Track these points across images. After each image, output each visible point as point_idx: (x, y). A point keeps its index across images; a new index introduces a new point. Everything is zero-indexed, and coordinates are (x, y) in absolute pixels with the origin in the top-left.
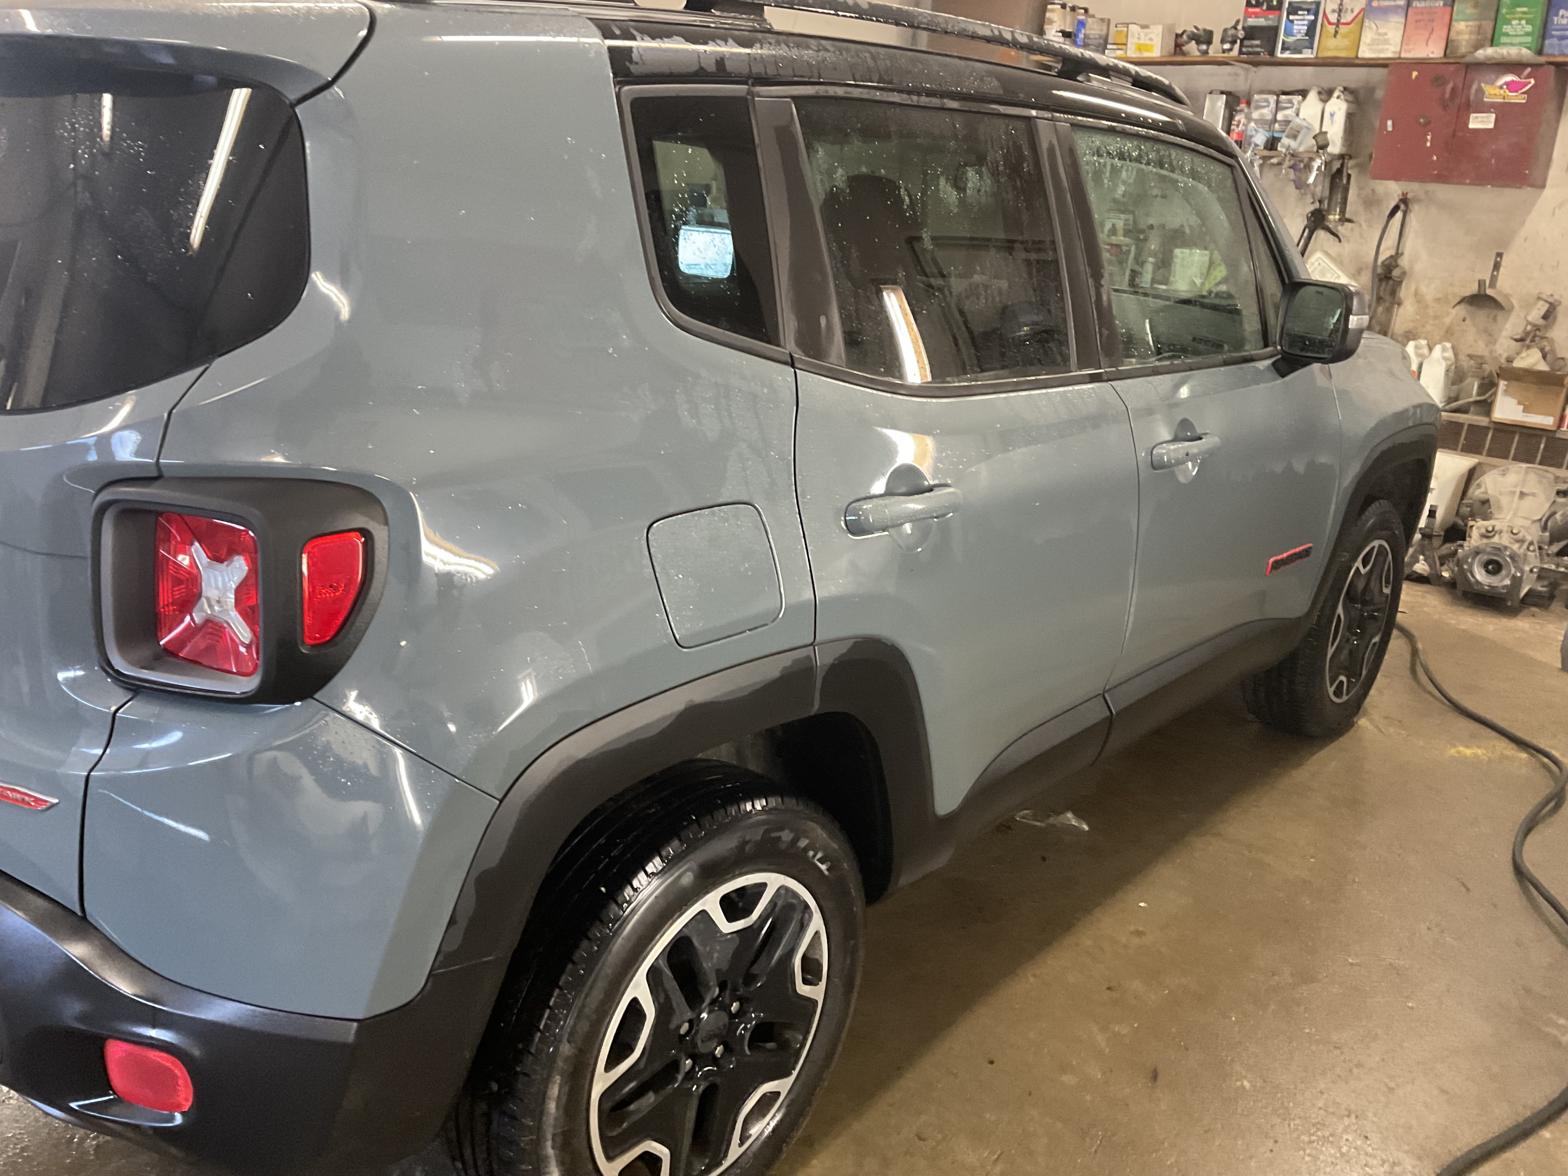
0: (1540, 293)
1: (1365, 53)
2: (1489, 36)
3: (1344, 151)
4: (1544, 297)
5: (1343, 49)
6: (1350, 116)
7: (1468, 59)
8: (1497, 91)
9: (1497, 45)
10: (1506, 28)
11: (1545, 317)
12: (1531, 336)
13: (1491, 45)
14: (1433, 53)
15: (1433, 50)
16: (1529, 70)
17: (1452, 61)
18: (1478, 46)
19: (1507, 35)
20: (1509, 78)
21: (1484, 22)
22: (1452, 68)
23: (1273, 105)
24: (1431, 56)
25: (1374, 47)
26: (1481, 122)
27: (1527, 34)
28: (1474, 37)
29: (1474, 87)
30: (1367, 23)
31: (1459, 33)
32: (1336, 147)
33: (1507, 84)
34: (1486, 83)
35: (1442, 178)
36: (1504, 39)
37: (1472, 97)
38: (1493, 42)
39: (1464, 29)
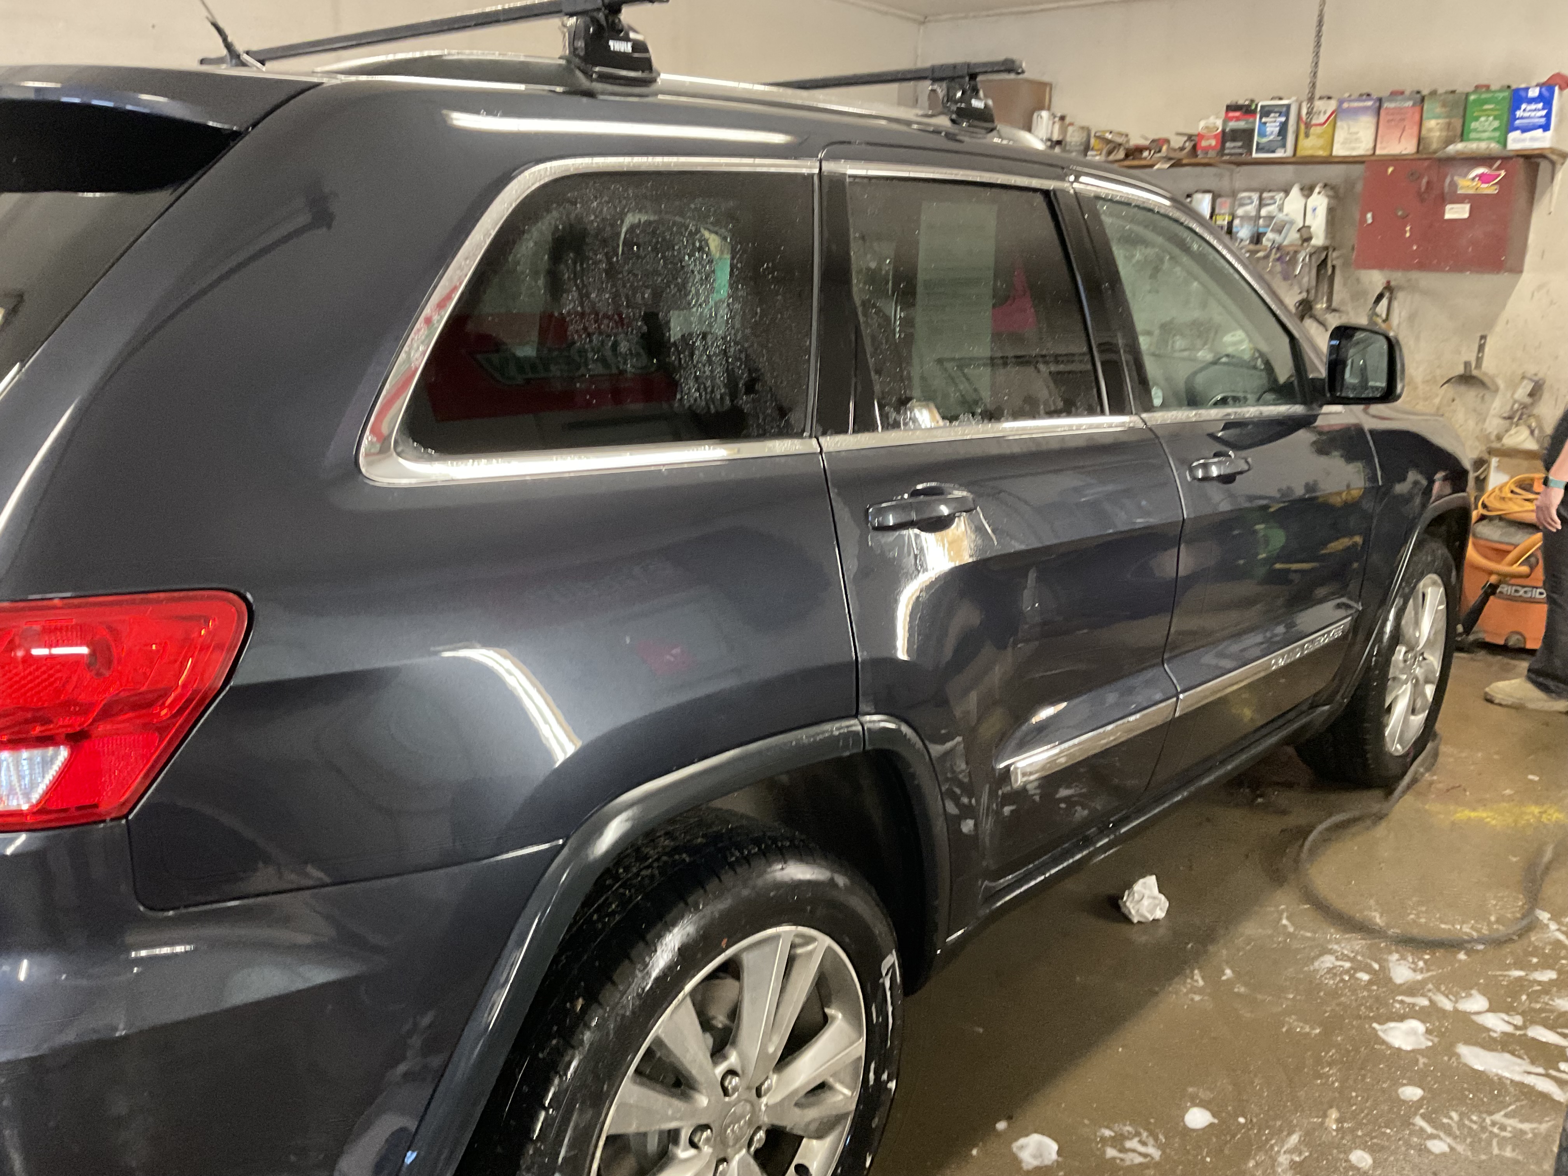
0: (1524, 373)
1: (1338, 151)
2: (1459, 132)
3: (1327, 243)
4: (1529, 375)
5: (1319, 149)
6: (1331, 211)
7: (1440, 154)
8: (1469, 183)
9: (1469, 140)
10: (1474, 125)
11: (1531, 395)
12: (1519, 413)
13: (1462, 141)
14: (1406, 149)
15: (1406, 146)
16: (1499, 162)
17: (1424, 156)
18: (1449, 141)
19: (1475, 130)
20: (1480, 171)
21: (1453, 120)
22: (1426, 163)
23: (1256, 202)
24: (1404, 152)
25: (1347, 146)
26: (1456, 212)
27: (1495, 130)
28: (1444, 134)
29: (1448, 180)
30: (1339, 123)
31: (1430, 130)
32: (1319, 239)
33: (1479, 176)
34: (1460, 175)
35: (1422, 266)
36: (1473, 135)
37: (1446, 190)
38: (1462, 137)
39: (1434, 127)
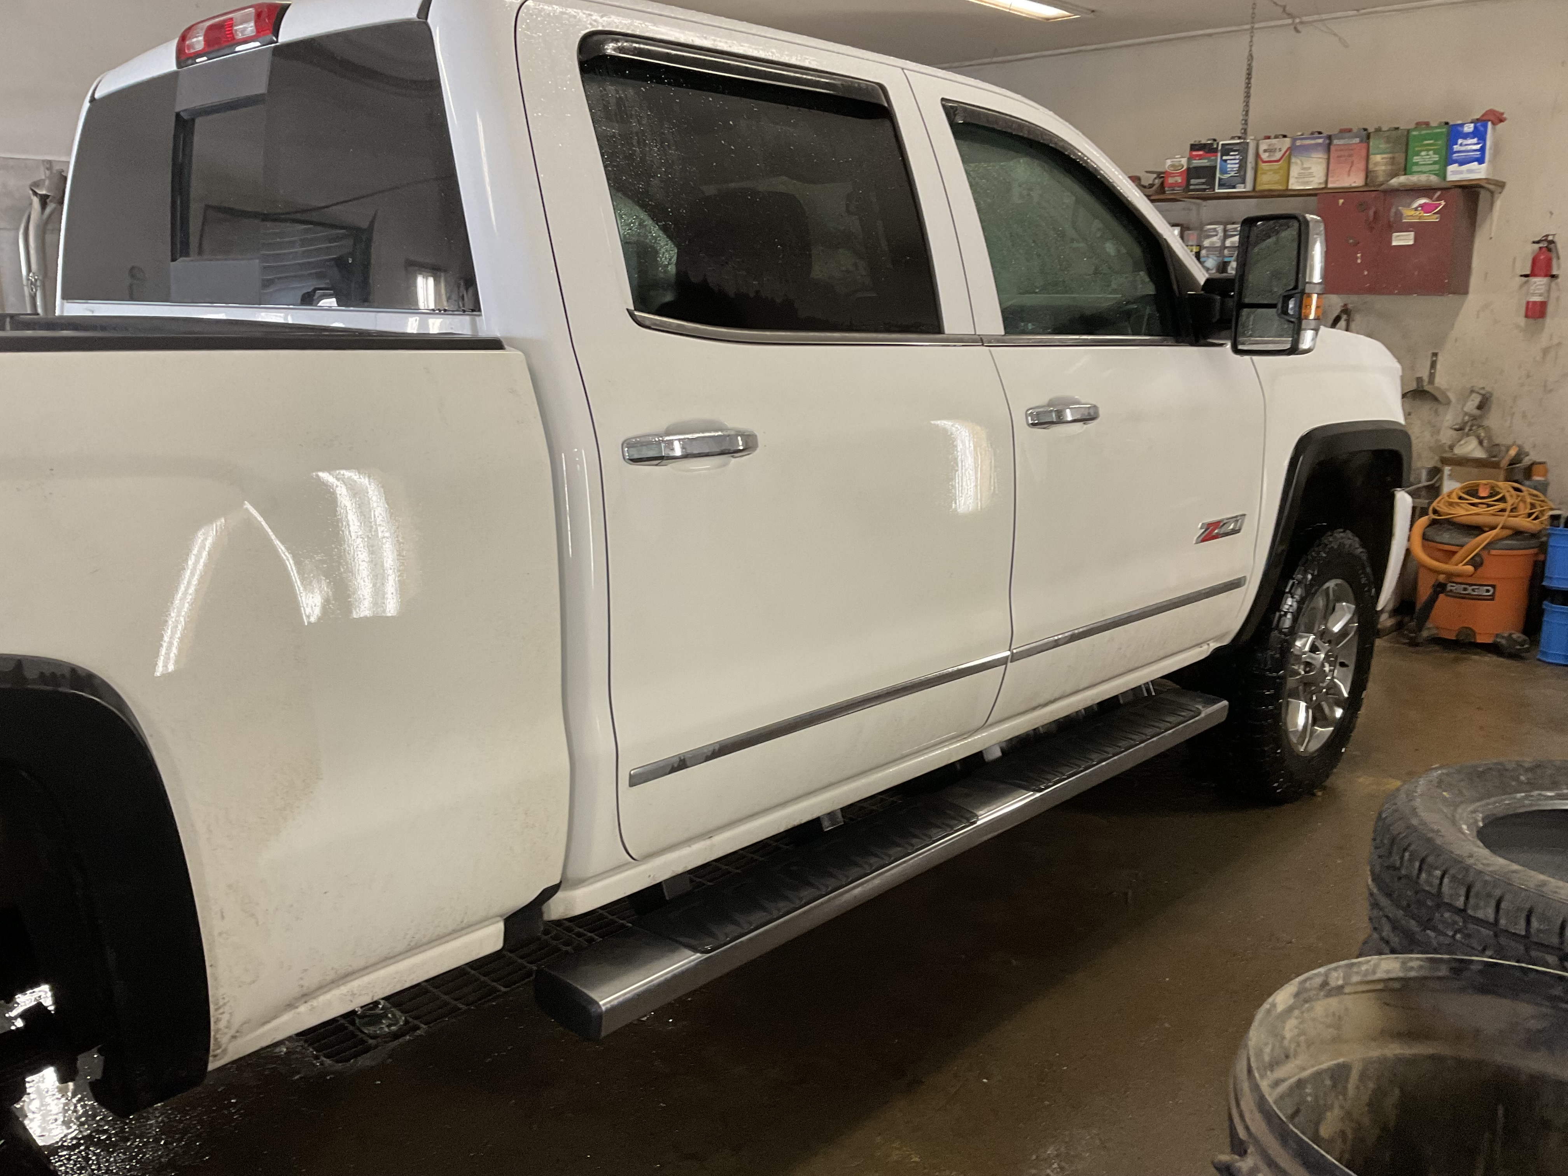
0: (1472, 387)
1: (1295, 185)
2: (1402, 166)
4: (1476, 389)
5: (1276, 183)
7: (1386, 187)
8: (1413, 213)
9: (1412, 173)
10: (1416, 159)
11: (1480, 407)
12: (1469, 424)
13: (1405, 174)
14: (1355, 182)
15: (1355, 180)
16: (1439, 193)
17: (1373, 189)
18: (1395, 175)
19: (1417, 164)
20: (1422, 201)
21: (1397, 155)
22: (1373, 194)
23: (1221, 234)
24: (1354, 185)
25: (1301, 180)
26: (1402, 239)
27: (1435, 163)
28: (1389, 167)
29: (1393, 210)
30: (1293, 160)
31: (1376, 164)
33: (1421, 206)
34: (1404, 205)
35: (1373, 290)
36: (1415, 169)
37: (1392, 219)
38: (1406, 171)
39: (1380, 161)
